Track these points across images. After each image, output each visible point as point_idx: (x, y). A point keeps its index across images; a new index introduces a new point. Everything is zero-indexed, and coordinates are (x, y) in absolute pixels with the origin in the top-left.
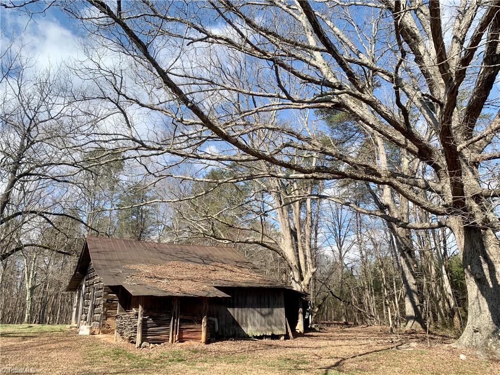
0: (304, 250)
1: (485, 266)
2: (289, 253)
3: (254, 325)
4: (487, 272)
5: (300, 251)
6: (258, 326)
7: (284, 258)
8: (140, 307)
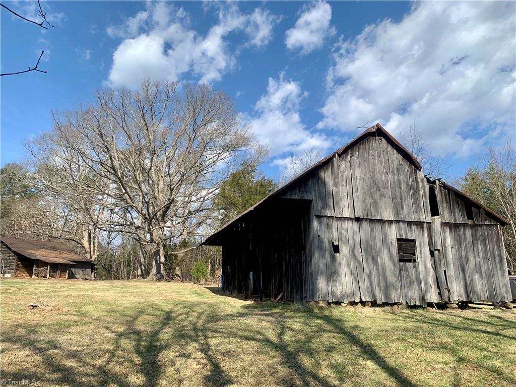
0: (94, 243)
1: (158, 257)
2: (86, 244)
3: (79, 275)
4: (158, 259)
5: (92, 244)
6: (81, 276)
7: (84, 248)
8: (49, 267)
